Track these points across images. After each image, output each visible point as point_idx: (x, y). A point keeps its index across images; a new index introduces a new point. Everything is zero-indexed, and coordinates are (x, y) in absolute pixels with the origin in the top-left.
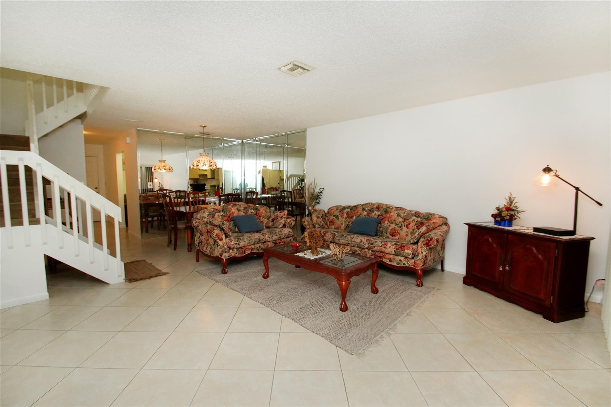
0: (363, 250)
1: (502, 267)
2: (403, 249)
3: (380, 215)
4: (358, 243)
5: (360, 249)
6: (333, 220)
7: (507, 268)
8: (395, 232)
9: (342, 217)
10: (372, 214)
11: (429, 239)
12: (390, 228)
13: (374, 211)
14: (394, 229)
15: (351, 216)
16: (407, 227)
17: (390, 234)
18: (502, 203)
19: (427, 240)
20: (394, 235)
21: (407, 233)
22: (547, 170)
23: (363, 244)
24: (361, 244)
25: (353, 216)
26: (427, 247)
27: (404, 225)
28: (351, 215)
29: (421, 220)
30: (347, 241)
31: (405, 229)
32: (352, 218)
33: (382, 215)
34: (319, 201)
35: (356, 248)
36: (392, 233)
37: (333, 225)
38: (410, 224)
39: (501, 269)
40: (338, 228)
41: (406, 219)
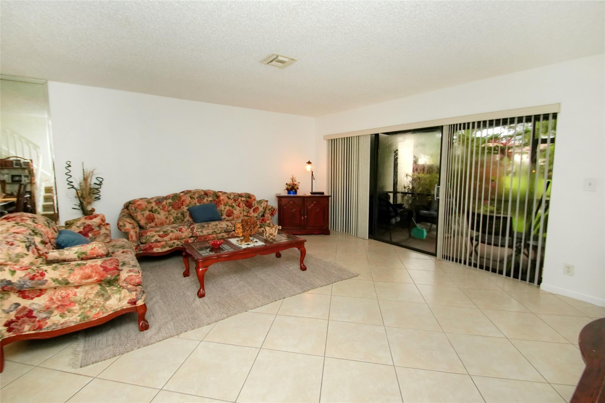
0: (230, 234)
1: (303, 217)
2: (265, 221)
3: (212, 200)
4: (225, 228)
5: (227, 234)
6: (150, 217)
7: (306, 217)
8: (231, 213)
9: (163, 210)
10: (203, 200)
11: (273, 210)
12: (226, 210)
13: (205, 198)
14: (229, 210)
15: (178, 207)
16: (239, 206)
17: (226, 216)
18: (289, 181)
19: (272, 211)
20: (230, 215)
21: (240, 211)
22: (309, 163)
23: (230, 228)
24: (228, 228)
25: (180, 206)
26: (272, 216)
27: (237, 205)
28: (177, 205)
29: (246, 199)
30: (212, 229)
31: (238, 208)
32: (179, 209)
33: (214, 200)
34: (99, 196)
35: (222, 234)
36: (228, 214)
37: (153, 222)
38: (240, 203)
39: (302, 218)
40: (163, 223)
41: (236, 200)
